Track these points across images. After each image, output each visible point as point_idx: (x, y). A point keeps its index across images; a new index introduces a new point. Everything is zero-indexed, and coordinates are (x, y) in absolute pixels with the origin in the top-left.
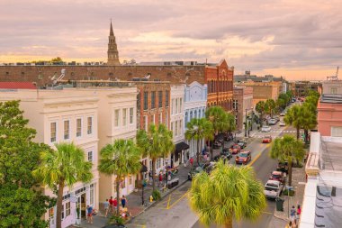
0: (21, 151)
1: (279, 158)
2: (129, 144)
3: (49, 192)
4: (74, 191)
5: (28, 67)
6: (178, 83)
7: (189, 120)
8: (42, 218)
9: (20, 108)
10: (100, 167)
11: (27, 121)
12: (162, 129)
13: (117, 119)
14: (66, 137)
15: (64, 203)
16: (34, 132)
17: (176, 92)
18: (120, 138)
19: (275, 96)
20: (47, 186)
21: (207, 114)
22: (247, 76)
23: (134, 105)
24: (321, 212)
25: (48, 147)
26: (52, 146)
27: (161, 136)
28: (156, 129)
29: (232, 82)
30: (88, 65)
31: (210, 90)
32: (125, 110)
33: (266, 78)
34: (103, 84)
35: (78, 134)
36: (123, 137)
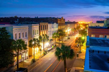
6: (50, 23)
7: (53, 33)
10: (29, 46)
14: (20, 38)
21: (58, 32)
26: (15, 40)
30: (25, 18)
31: (59, 25)
34: (29, 23)
35: (23, 37)
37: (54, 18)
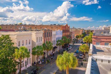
2: (40, 47)
3: (18, 60)
5: (13, 25)
8: (15, 68)
10: (32, 53)
11: (12, 40)
15: (22, 63)
16: (14, 43)
18: (38, 45)
19: (81, 34)
21: (62, 39)
22: (73, 28)
23: (42, 36)
24: (93, 66)
25: (18, 48)
28: (48, 43)
29: (69, 30)
30: (29, 25)
32: (39, 37)
35: (26, 44)
37: (58, 25)
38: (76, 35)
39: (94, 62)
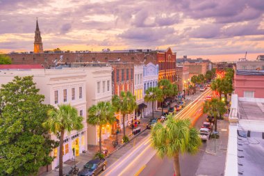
0: (35, 110)
1: (208, 113)
2: (107, 105)
3: (54, 138)
4: (70, 137)
5: (38, 54)
6: (139, 64)
7: (147, 89)
8: (49, 155)
9: (34, 81)
10: (88, 120)
11: (39, 90)
12: (129, 94)
13: (99, 88)
14: (65, 100)
15: (64, 145)
16: (43, 97)
17: (138, 70)
18: (101, 101)
19: (204, 72)
20: (52, 133)
21: (159, 85)
22: (185, 59)
23: (110, 78)
24: (241, 148)
25: (53, 107)
26: (56, 106)
27: (128, 99)
28: (125, 94)
29: (175, 63)
30: (78, 53)
31: (161, 68)
32: (104, 82)
33: (198, 60)
34: (89, 65)
35: (73, 98)
36: (104, 100)
37: (148, 50)
38: (192, 75)
39: (244, 139)
